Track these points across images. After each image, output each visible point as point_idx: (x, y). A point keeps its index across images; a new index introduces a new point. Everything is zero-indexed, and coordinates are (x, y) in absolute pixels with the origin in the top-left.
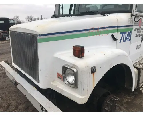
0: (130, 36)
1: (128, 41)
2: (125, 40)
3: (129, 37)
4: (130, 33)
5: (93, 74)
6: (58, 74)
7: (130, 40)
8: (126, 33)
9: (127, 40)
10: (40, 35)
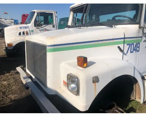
0: (139, 47)
1: (136, 52)
2: (132, 51)
3: (137, 48)
4: (139, 45)
5: (94, 83)
6: (64, 82)
7: (138, 51)
8: (133, 44)
9: (134, 51)
10: (49, 46)
